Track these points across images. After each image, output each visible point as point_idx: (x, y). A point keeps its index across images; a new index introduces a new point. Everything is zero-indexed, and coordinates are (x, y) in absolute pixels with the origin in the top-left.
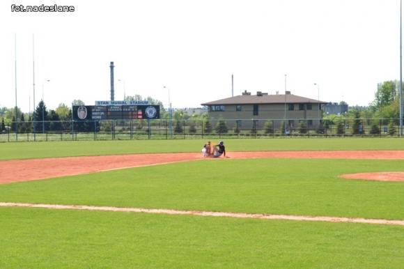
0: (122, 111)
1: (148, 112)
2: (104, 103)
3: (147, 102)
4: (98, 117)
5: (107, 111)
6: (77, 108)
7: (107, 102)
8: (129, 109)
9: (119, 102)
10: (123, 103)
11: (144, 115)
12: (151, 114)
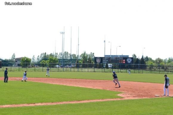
0: (116, 60)
1: (128, 61)
2: (108, 56)
3: (127, 56)
4: (105, 62)
5: (109, 60)
6: (96, 58)
7: (109, 56)
8: (119, 59)
9: (115, 56)
10: (117, 56)
11: (126, 62)
12: (129, 61)
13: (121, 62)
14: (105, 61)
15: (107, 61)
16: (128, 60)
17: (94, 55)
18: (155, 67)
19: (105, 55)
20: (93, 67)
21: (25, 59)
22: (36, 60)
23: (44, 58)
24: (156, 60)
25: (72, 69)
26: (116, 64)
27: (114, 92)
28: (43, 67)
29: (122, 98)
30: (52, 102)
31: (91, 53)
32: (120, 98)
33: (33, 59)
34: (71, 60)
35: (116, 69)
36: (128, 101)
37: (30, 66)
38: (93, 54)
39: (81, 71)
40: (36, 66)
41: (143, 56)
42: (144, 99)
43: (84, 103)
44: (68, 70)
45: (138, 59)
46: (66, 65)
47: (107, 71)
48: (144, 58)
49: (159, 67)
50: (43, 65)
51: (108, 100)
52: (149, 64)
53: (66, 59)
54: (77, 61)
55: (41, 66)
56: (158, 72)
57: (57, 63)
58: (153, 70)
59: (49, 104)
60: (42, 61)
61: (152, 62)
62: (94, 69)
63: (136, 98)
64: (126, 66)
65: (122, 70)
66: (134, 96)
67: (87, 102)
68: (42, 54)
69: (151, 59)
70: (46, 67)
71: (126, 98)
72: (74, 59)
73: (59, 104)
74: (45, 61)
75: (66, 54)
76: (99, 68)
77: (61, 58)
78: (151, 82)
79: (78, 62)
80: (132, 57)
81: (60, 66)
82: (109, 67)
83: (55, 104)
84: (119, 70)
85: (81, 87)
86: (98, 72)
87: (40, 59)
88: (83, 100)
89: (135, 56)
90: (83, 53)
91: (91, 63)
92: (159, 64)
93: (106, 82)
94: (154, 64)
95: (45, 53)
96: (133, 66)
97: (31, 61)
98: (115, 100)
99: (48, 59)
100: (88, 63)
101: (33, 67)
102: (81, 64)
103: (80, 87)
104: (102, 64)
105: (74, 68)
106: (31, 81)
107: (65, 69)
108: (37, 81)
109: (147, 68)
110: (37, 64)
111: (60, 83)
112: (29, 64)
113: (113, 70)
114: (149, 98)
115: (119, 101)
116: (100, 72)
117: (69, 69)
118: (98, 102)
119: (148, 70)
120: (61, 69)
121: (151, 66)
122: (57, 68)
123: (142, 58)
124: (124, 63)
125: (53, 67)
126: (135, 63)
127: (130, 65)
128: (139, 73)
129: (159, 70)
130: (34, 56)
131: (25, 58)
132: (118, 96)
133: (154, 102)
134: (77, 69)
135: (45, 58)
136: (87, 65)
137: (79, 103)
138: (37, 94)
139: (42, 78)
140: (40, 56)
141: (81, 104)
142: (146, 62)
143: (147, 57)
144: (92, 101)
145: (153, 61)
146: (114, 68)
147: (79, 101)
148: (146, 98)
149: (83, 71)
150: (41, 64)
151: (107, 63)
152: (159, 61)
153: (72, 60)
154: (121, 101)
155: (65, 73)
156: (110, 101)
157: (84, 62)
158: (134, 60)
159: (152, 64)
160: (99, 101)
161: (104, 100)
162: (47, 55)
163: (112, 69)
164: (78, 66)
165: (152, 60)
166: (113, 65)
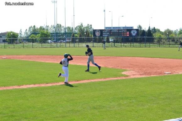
0: (119, 32)
2: (109, 28)
3: (132, 27)
4: (106, 35)
5: (111, 32)
6: (95, 31)
7: (111, 28)
8: (122, 31)
9: (117, 28)
10: (119, 28)
11: (130, 34)
12: (134, 33)
13: (124, 34)
14: (105, 33)
15: (108, 33)
16: (132, 32)
17: (92, 27)
18: (164, 39)
19: (105, 27)
20: (92, 42)
21: (12, 34)
22: (24, 35)
23: (33, 32)
24: (165, 32)
25: (68, 45)
26: (119, 37)
27: (117, 69)
28: (33, 42)
29: (127, 76)
30: (47, 83)
31: (88, 25)
32: (125, 77)
33: (21, 34)
34: (65, 33)
35: (118, 43)
36: (134, 79)
37: (18, 41)
38: (91, 25)
39: (78, 46)
40: (24, 41)
41: (149, 27)
42: (153, 76)
43: (83, 83)
44: (62, 46)
45: (144, 31)
46: (60, 39)
47: (108, 45)
48: (151, 29)
49: (168, 40)
50: (33, 41)
51: (111, 79)
52: (157, 37)
53: (59, 33)
54: (72, 34)
55: (30, 42)
56: (169, 45)
57: (49, 38)
58: (162, 43)
59: (43, 85)
60: (31, 36)
61: (161, 35)
62: (93, 44)
63: (144, 76)
64: (130, 39)
65: (125, 44)
66: (141, 73)
67: (87, 82)
68: (30, 28)
69: (159, 30)
70: (36, 42)
71: (132, 77)
72: (69, 32)
73: (54, 85)
74: (34, 36)
75: (58, 27)
76: (99, 42)
77: (54, 32)
78: (159, 58)
79: (73, 36)
80: (137, 28)
81: (53, 41)
82: (111, 40)
83: (50, 86)
84: (123, 44)
85: (80, 65)
86: (97, 47)
87: (29, 33)
88: (83, 80)
89: (140, 27)
90: (80, 25)
91: (89, 36)
92: (168, 36)
93: (108, 58)
94: (163, 36)
95: (34, 26)
96: (139, 39)
97: (18, 35)
98: (119, 78)
99: (39, 33)
100: (86, 37)
101: (20, 43)
102: (76, 38)
103: (78, 64)
104: (102, 37)
105: (69, 42)
106: (20, 59)
107: (59, 44)
108: (27, 60)
109: (155, 41)
110: (25, 40)
111: (54, 61)
112: (17, 40)
113: (116, 44)
114: (158, 76)
115: (124, 79)
116: (100, 46)
117: (64, 44)
118: (100, 82)
119: (156, 44)
120: (54, 45)
121: (159, 38)
122: (49, 43)
123: (149, 29)
124: (128, 36)
125: (44, 42)
126: (141, 36)
127: (135, 39)
128: (145, 47)
129: (168, 43)
130: (21, 30)
131: (12, 32)
132: (122, 74)
133: (164, 80)
134: (73, 44)
135: (35, 32)
136: (85, 39)
137: (78, 84)
138: (28, 74)
139: (32, 56)
140: (28, 30)
141: (81, 85)
142: (154, 34)
143: (154, 28)
144: (92, 81)
145: (162, 32)
146: (116, 42)
147: (78, 81)
148: (155, 75)
149: (80, 46)
150: (30, 39)
151: (107, 37)
152: (169, 32)
153: (67, 33)
154: (126, 79)
155: (59, 49)
156: (114, 80)
157: (80, 36)
158: (139, 31)
159: (160, 36)
160: (100, 80)
161: (106, 80)
162: (36, 28)
163: (114, 43)
164: (74, 41)
165: (160, 32)
166: (115, 39)
